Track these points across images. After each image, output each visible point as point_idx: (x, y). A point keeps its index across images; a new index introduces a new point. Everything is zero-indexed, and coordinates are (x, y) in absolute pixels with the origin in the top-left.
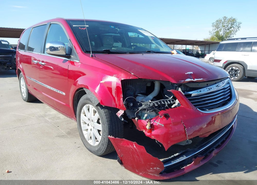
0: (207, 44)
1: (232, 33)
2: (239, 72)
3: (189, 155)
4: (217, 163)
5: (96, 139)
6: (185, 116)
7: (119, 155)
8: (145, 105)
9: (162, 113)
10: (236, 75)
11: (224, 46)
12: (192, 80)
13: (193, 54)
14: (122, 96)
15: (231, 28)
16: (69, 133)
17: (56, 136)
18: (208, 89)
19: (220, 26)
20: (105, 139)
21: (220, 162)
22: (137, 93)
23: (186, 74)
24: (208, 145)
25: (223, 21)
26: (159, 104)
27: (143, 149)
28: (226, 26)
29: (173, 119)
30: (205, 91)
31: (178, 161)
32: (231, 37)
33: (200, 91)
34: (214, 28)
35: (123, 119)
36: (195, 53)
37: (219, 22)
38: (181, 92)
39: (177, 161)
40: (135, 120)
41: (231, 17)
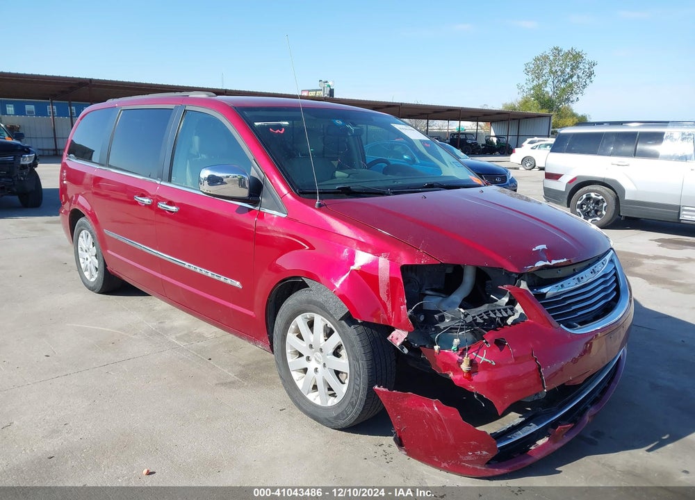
0: (514, 119)
1: (574, 89)
2: (605, 204)
3: (542, 423)
4: (593, 437)
5: (330, 389)
6: (538, 342)
7: (397, 428)
8: (453, 319)
9: (490, 336)
10: (599, 213)
11: (569, 140)
12: (548, 263)
13: (476, 144)
14: (406, 301)
15: (571, 77)
16: (244, 376)
17: (216, 384)
18: (576, 281)
19: (544, 72)
20: (358, 392)
21: (598, 434)
22: (424, 288)
23: (534, 249)
24: (577, 399)
25: (552, 58)
26: (486, 317)
27: (454, 413)
28: (559, 73)
29: (514, 350)
30: (570, 284)
31: (521, 434)
32: (571, 100)
33: (562, 286)
34: (530, 77)
35: (406, 351)
36: (481, 141)
37: (541, 61)
38: (527, 289)
39: (519, 435)
40: (434, 352)
41: (570, 49)
